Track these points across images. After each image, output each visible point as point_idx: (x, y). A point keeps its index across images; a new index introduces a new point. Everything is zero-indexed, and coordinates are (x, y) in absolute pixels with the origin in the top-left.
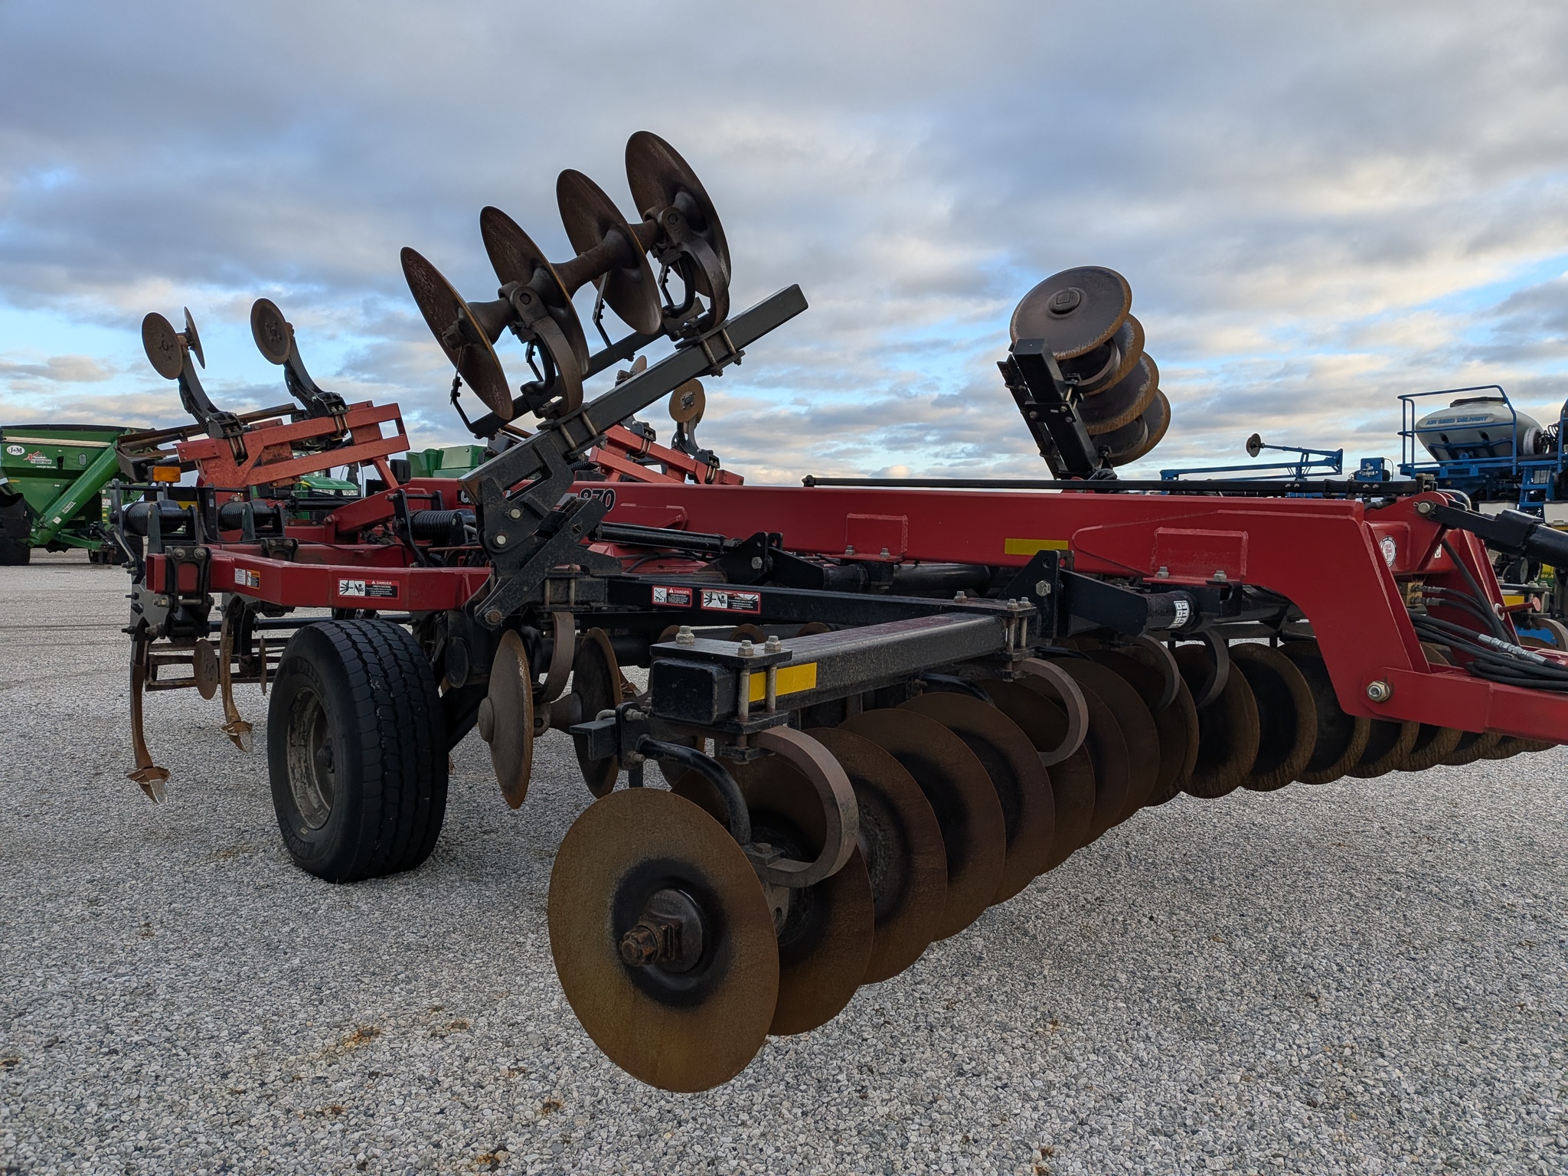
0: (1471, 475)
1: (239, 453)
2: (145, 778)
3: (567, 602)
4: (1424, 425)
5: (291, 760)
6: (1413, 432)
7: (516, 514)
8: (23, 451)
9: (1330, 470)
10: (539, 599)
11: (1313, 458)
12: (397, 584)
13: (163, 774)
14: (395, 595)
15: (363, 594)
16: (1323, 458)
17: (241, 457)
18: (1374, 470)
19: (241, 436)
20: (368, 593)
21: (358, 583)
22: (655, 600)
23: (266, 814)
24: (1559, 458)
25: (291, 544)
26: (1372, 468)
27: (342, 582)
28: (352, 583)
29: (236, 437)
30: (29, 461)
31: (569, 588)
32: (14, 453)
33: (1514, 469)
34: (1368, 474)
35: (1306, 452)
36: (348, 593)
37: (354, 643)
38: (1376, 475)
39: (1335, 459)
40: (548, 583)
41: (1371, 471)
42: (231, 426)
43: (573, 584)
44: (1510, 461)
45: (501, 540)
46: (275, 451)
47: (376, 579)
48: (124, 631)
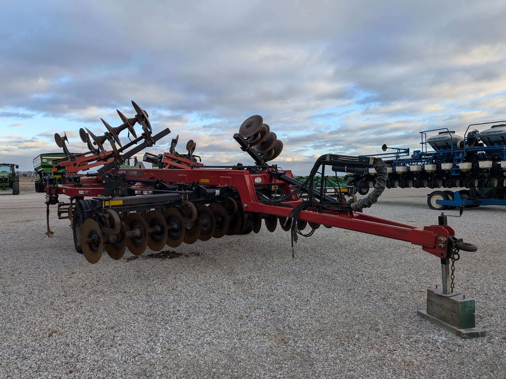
0: (440, 155)
1: (75, 164)
2: (48, 234)
3: (119, 194)
4: (428, 141)
5: (77, 229)
6: (426, 142)
7: (107, 177)
8: (47, 160)
9: (405, 154)
10: (113, 193)
11: (401, 151)
12: (89, 191)
13: (52, 233)
14: (89, 194)
15: (83, 193)
16: (403, 151)
17: (75, 165)
18: (417, 154)
19: (75, 160)
20: (84, 193)
21: (82, 191)
22: (135, 193)
23: (72, 242)
24: (465, 149)
25: (81, 184)
26: (416, 153)
27: (79, 191)
28: (81, 191)
29: (74, 160)
30: (48, 163)
31: (119, 191)
32: (44, 161)
33: (452, 153)
34: (415, 155)
35: (399, 149)
36: (81, 193)
37: (86, 204)
38: (417, 156)
39: (407, 151)
40: (114, 190)
41: (416, 154)
42: (73, 158)
43: (120, 190)
44: (451, 150)
45: (104, 182)
46: (83, 163)
47: (86, 190)
48: (45, 203)
